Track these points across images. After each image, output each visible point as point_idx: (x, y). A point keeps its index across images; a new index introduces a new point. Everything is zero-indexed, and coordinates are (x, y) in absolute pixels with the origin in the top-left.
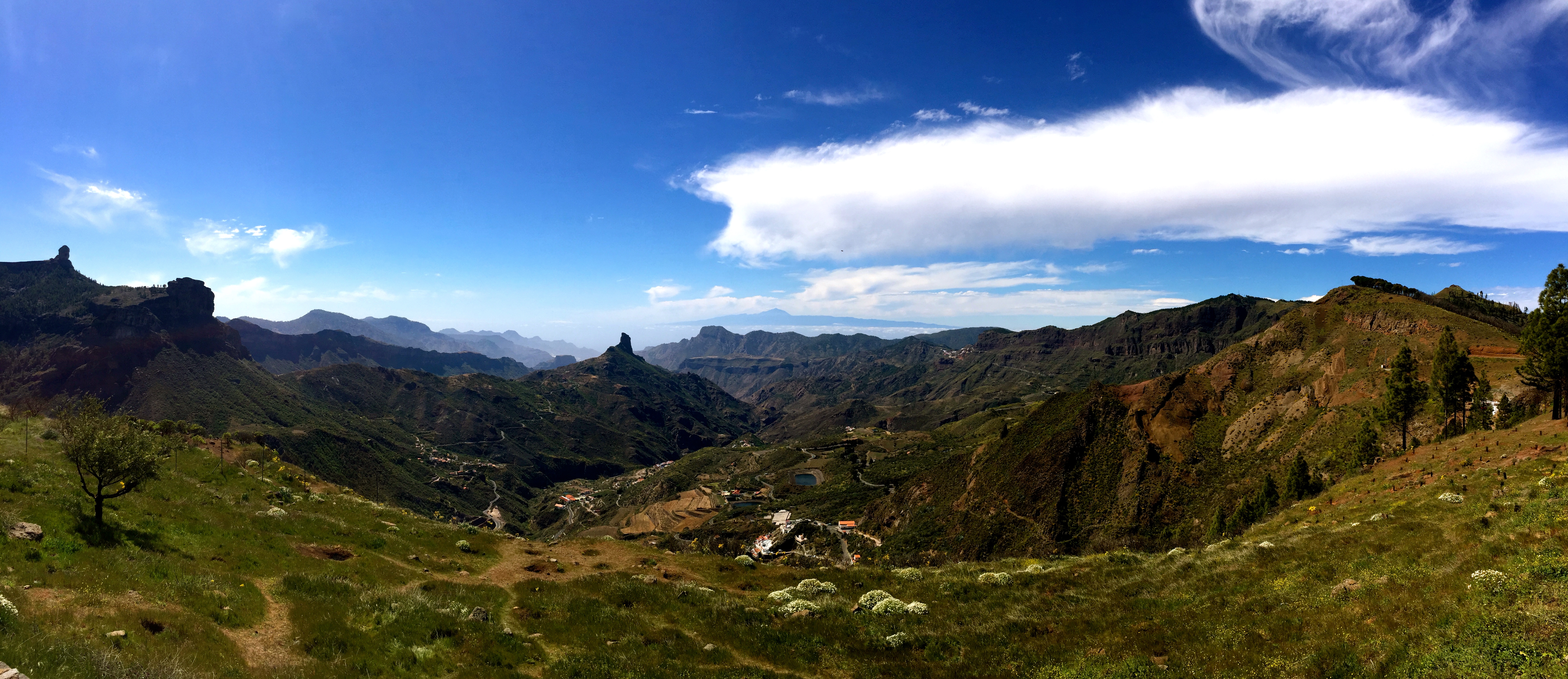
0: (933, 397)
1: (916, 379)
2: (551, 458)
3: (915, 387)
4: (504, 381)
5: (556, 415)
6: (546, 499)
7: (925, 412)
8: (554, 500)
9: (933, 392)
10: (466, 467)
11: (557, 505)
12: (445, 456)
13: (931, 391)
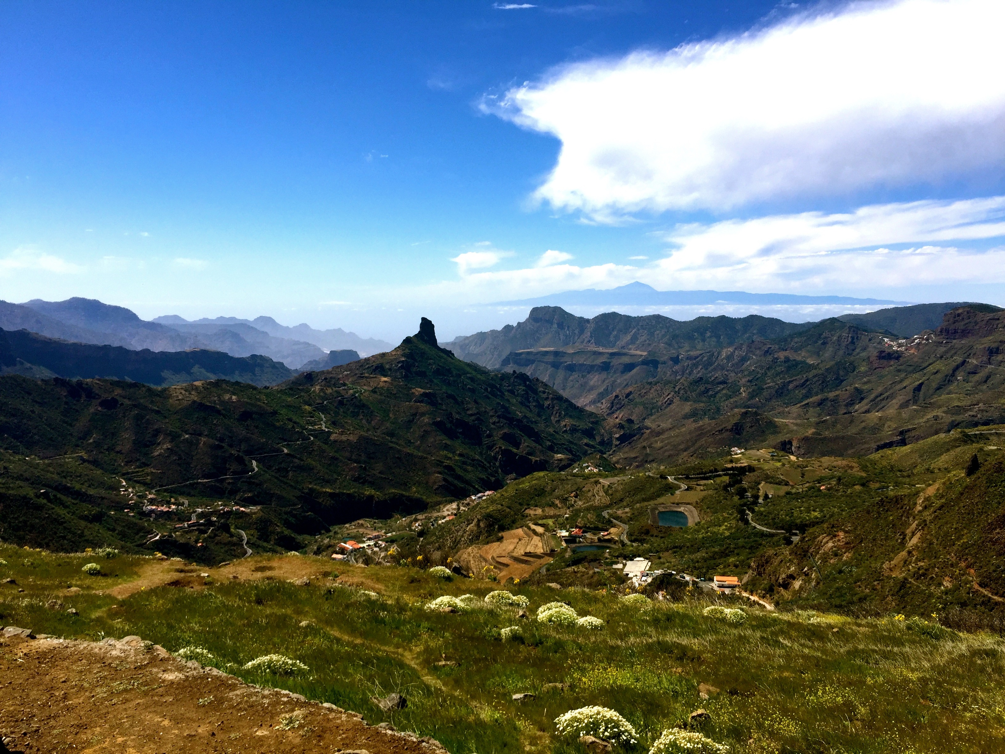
0: (863, 410)
1: (839, 382)
2: (326, 492)
3: (837, 393)
4: (255, 388)
5: (332, 433)
6: (318, 549)
7: (852, 431)
8: (331, 550)
9: (865, 401)
10: (201, 516)
11: (334, 556)
12: (169, 503)
13: (862, 399)
